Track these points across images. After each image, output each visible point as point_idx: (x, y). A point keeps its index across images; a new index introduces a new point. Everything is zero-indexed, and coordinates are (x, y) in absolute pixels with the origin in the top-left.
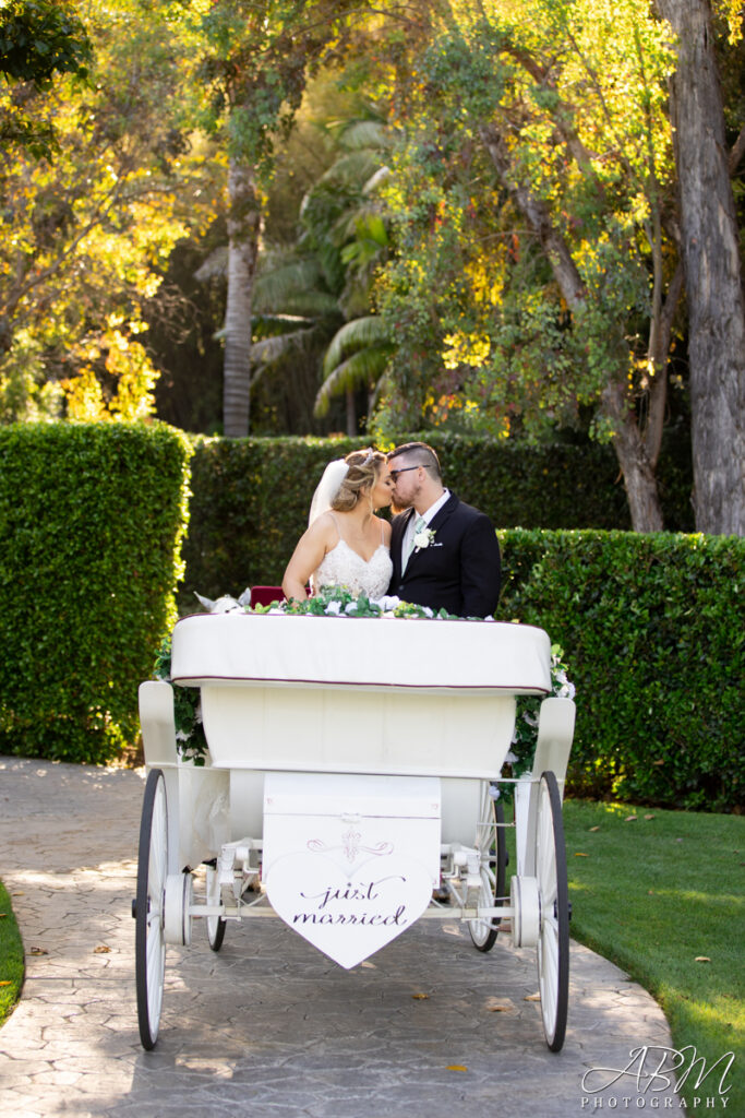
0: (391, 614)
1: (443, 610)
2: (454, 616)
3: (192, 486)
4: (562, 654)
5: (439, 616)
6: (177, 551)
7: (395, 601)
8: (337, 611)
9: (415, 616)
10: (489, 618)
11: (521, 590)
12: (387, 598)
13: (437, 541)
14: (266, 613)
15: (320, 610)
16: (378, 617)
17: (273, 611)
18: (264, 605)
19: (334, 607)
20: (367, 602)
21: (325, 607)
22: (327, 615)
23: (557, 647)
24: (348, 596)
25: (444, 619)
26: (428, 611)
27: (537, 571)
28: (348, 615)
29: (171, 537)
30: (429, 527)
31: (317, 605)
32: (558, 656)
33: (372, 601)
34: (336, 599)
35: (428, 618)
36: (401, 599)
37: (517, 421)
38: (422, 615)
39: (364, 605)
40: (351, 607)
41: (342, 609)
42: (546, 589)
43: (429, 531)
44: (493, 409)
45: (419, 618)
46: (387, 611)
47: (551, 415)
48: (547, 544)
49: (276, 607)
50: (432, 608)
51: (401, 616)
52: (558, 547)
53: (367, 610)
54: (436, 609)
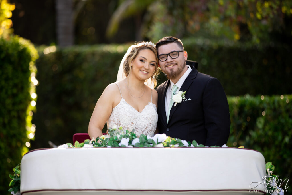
0: (161, 145)
1: (194, 141)
2: (201, 145)
3: (37, 77)
4: (273, 168)
5: (192, 145)
6: (29, 119)
7: (163, 137)
8: (127, 145)
9: (177, 146)
10: (225, 146)
11: (250, 136)
12: (158, 135)
13: (187, 98)
14: (82, 147)
15: (116, 144)
16: (153, 147)
17: (86, 146)
18: (80, 143)
19: (125, 142)
20: (146, 138)
21: (119, 142)
22: (121, 147)
23: (270, 164)
24: (133, 135)
25: (196, 147)
26: (185, 143)
27: (260, 123)
28: (134, 147)
29: (24, 110)
30: (181, 90)
31: (114, 141)
32: (271, 170)
33: (149, 137)
34: (125, 137)
35: (185, 147)
36: (167, 135)
37: (243, 28)
38: (181, 146)
39: (144, 140)
40: (136, 141)
41: (130, 143)
42: (266, 135)
43: (181, 92)
44: (228, 22)
45: (180, 147)
46: (158, 143)
47: (265, 22)
48: (265, 105)
49: (88, 143)
50: (187, 141)
51: (168, 146)
52: (273, 107)
53: (145, 143)
54: (190, 141)
